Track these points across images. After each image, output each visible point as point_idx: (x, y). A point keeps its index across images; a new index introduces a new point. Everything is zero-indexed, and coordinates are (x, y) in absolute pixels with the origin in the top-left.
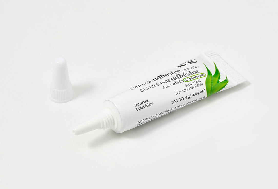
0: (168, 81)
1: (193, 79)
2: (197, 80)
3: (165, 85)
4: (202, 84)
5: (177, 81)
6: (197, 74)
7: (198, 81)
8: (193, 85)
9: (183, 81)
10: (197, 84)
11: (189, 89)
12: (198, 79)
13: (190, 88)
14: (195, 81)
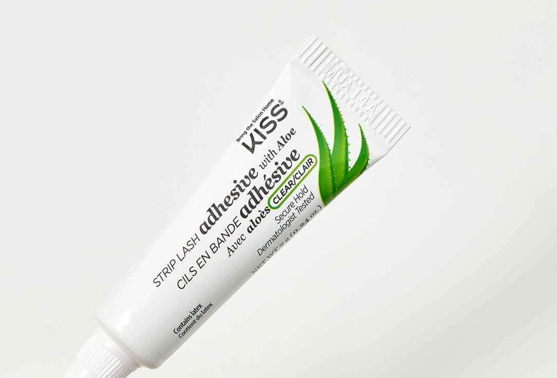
0: (236, 224)
1: (289, 191)
2: (298, 191)
3: (230, 241)
4: (312, 196)
5: (255, 214)
6: (295, 164)
7: (303, 193)
8: (293, 210)
9: (267, 210)
10: (300, 202)
11: (285, 227)
12: (301, 186)
13: (288, 223)
14: (294, 195)
